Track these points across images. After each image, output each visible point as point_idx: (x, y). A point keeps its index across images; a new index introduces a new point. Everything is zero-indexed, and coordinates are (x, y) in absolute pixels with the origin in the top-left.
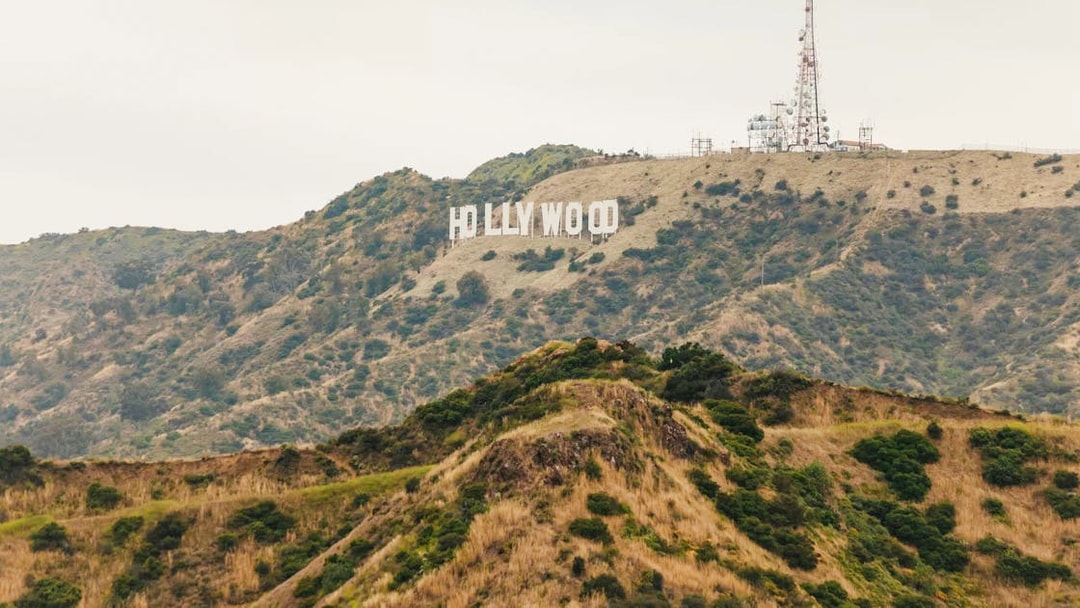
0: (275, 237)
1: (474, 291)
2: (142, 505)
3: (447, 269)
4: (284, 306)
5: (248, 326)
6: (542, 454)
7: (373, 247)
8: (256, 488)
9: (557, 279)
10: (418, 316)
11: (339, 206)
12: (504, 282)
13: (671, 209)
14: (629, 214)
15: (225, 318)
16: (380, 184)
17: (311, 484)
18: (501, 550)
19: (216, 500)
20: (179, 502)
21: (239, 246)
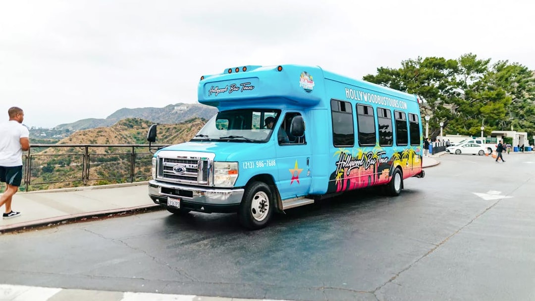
0: (162, 108)
1: (176, 112)
2: (167, 127)
3: (174, 111)
4: (163, 113)
5: (161, 114)
6: (196, 124)
7: (169, 109)
8: (174, 126)
9: (182, 112)
10: (173, 114)
11: (167, 107)
12: (179, 112)
13: (190, 107)
14: (187, 107)
15: (159, 114)
16: (170, 105)
17: (178, 126)
18: (194, 130)
19: (172, 127)
20: (169, 127)
21: (160, 109)
